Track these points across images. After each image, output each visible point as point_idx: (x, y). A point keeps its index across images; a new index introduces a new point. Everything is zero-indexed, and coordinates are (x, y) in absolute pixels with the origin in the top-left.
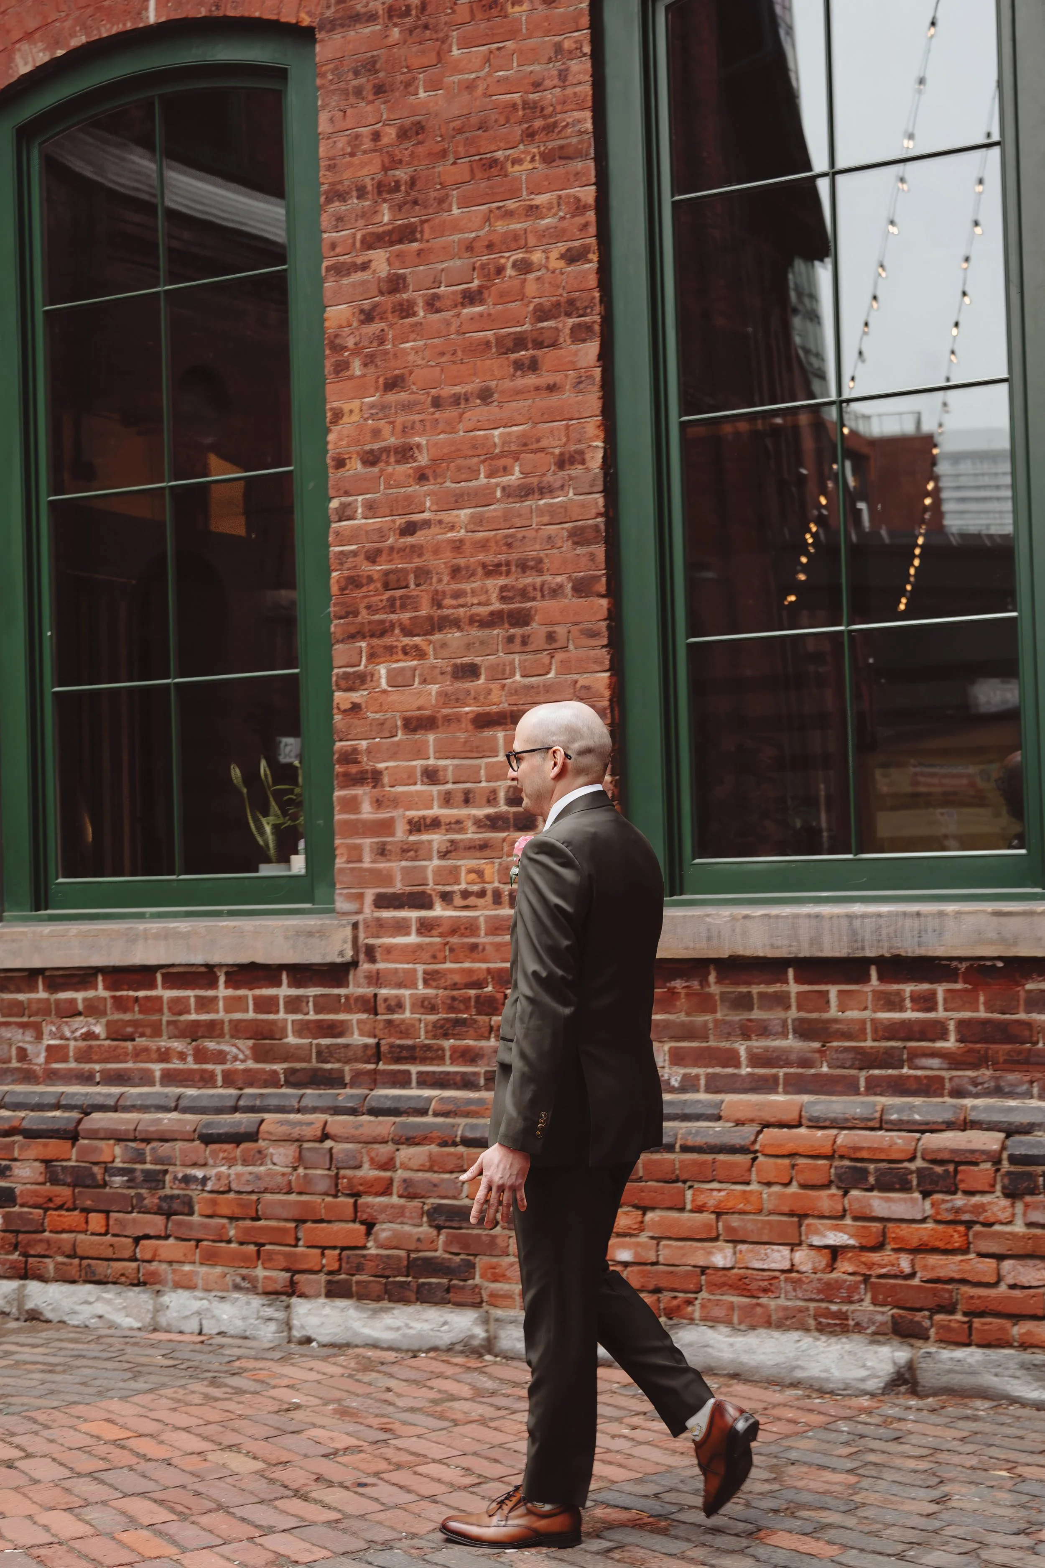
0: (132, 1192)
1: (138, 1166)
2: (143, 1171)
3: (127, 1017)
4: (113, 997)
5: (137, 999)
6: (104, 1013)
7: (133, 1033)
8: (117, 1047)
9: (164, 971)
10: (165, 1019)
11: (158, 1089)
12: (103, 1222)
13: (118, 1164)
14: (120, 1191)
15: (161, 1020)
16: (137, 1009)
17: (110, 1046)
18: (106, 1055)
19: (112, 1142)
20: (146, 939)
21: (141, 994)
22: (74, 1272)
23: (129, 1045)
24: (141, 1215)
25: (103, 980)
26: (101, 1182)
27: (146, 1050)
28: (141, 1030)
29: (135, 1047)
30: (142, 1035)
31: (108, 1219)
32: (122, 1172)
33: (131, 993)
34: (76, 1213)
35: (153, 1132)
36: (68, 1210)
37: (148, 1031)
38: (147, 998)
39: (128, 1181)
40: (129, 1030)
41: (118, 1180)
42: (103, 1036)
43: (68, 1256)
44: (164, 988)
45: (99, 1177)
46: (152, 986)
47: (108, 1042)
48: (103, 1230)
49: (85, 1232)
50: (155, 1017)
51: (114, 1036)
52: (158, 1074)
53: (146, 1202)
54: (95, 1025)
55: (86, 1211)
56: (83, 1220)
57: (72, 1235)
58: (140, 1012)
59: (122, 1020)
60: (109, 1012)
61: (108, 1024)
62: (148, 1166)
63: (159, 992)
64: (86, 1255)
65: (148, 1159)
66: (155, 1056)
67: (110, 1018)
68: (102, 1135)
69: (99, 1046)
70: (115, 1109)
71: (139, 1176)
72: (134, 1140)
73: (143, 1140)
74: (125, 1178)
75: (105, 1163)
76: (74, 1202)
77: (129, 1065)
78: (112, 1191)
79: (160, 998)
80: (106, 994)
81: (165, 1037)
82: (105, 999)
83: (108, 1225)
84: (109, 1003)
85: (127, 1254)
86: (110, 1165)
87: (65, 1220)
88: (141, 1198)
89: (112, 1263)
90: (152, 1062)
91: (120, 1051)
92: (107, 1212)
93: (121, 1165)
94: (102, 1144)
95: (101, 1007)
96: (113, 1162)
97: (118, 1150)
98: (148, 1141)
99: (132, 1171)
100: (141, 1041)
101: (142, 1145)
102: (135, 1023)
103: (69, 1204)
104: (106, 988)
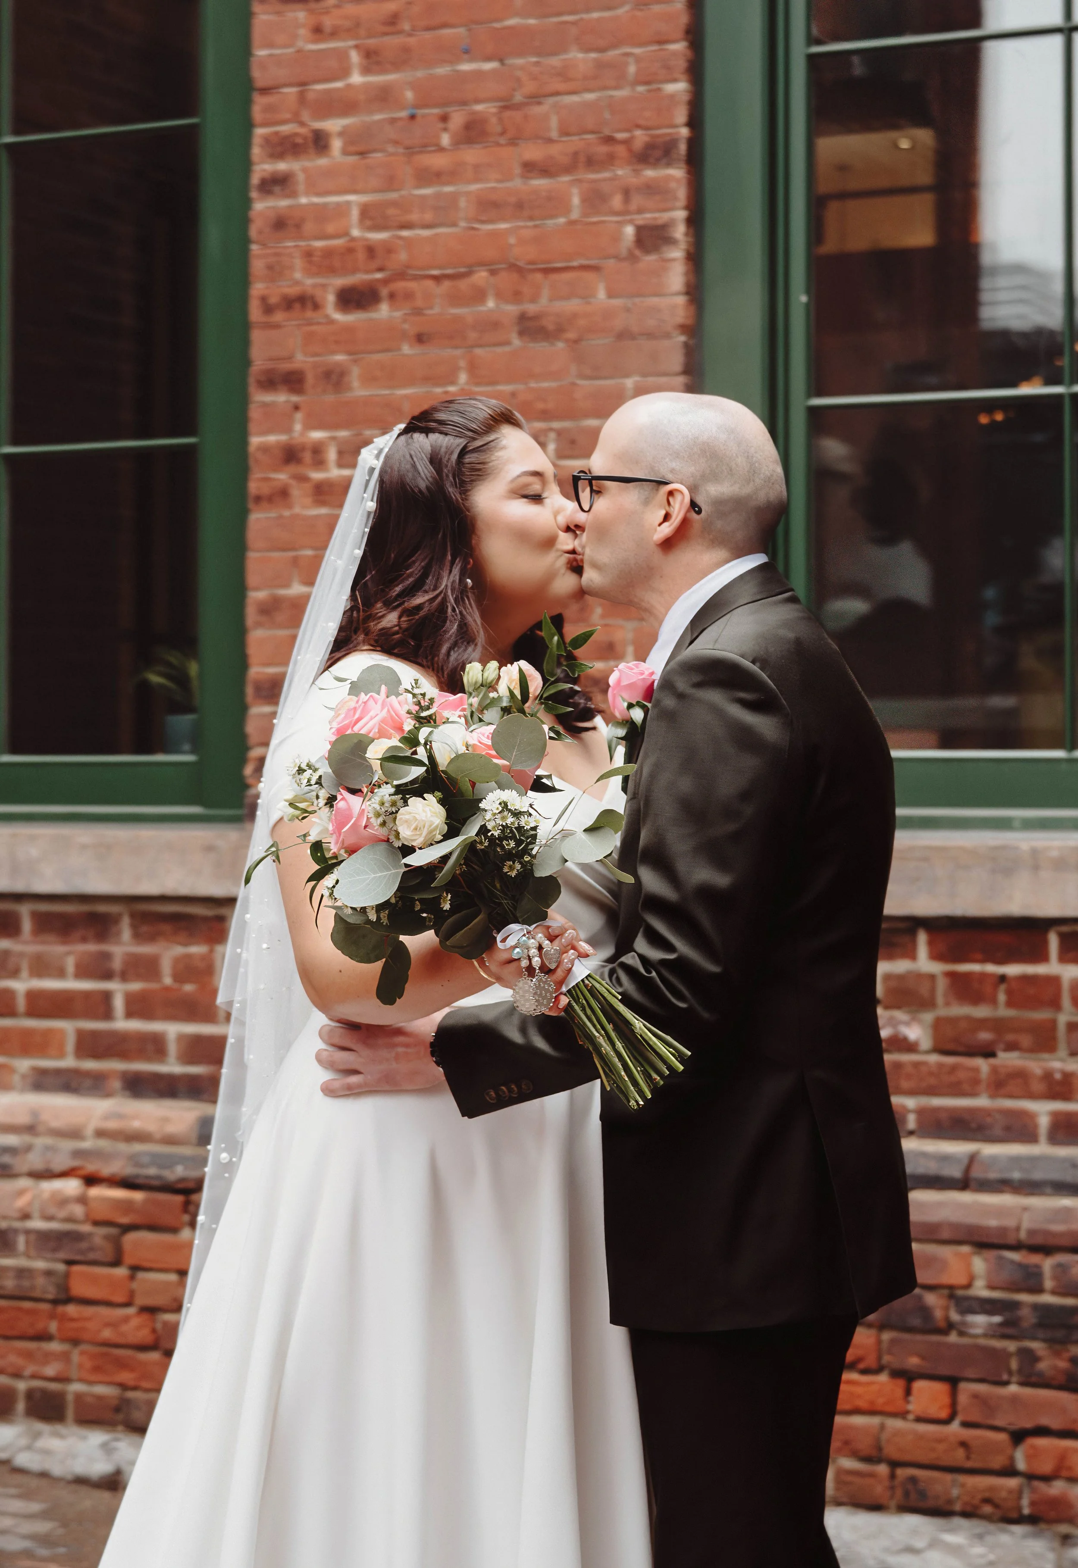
0: (1011, 1346)
1: (1024, 1298)
2: (1036, 1307)
3: (981, 1012)
4: (951, 975)
5: (1003, 978)
6: (928, 1003)
7: (992, 1043)
8: (954, 1068)
9: (1065, 929)
10: (1063, 1019)
11: (1041, 1148)
12: (946, 1400)
13: (980, 1290)
14: (982, 1342)
15: (1054, 1023)
16: (1002, 997)
17: (940, 1066)
18: (932, 1081)
19: (966, 1249)
20: (1036, 868)
21: (1013, 970)
22: (879, 1490)
23: (983, 1065)
24: (1028, 1391)
25: (930, 943)
26: (942, 1324)
27: (1021, 1075)
28: (1010, 1037)
29: (994, 1070)
30: (1011, 1047)
31: (954, 1394)
32: (988, 1306)
33: (991, 968)
34: (883, 1378)
35: (1061, 1235)
36: (865, 1372)
37: (1026, 1040)
38: (1025, 979)
39: (1001, 1325)
40: (985, 1036)
41: (980, 1321)
42: (926, 1043)
43: (868, 1459)
44: (1063, 958)
45: (938, 1314)
46: (1041, 956)
47: (934, 1059)
48: (944, 1414)
49: (902, 1415)
50: (1041, 1015)
51: (951, 1046)
52: (1044, 1122)
53: (1042, 1366)
54: (907, 1024)
55: (907, 1377)
56: (899, 1392)
57: (875, 1421)
58: (1010, 1004)
59: (968, 1019)
60: (940, 999)
61: (938, 1025)
62: (1047, 1298)
63: (1052, 967)
64: (907, 1458)
65: (1048, 1284)
66: (1038, 1087)
67: (943, 1011)
68: (945, 1235)
69: (916, 1065)
70: (964, 1184)
71: (1028, 1317)
72: (1017, 1247)
73: (1034, 1249)
74: (997, 1319)
75: (951, 1287)
76: (879, 1358)
77: (982, 1102)
78: (965, 1341)
79: (1054, 981)
80: (936, 968)
81: (1062, 1052)
82: (932, 977)
83: (954, 1404)
84: (942, 985)
85: (998, 1462)
86: (960, 1293)
87: (859, 1390)
88: (1029, 1357)
89: (962, 1478)
90: (1032, 1096)
91: (961, 1075)
92: (953, 1382)
93: (985, 1293)
94: (946, 1252)
95: (924, 991)
96: (969, 1286)
97: (979, 1264)
98: (1046, 1250)
99: (1015, 1305)
100: (1008, 1059)
101: (1034, 1259)
102: (998, 1025)
103: (870, 1362)
104: (936, 956)
